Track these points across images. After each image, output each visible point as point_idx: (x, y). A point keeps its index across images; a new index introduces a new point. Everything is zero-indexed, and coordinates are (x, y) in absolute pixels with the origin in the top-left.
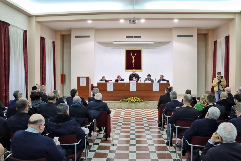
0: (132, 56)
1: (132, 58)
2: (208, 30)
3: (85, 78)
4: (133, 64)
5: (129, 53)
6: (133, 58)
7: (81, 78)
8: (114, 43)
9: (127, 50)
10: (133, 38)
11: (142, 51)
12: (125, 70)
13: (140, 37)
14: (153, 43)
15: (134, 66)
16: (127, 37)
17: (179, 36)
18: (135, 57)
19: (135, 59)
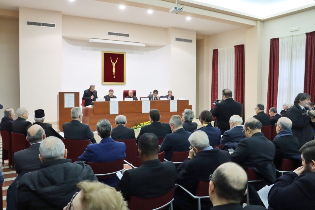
0: (113, 62)
1: (112, 66)
2: (204, 35)
3: (74, 94)
4: (114, 74)
5: (108, 57)
6: (114, 65)
7: (65, 94)
8: (90, 40)
9: (105, 52)
10: (119, 36)
11: (125, 55)
12: (102, 83)
13: (128, 35)
14: (144, 45)
15: (114, 77)
16: (110, 34)
17: (177, 39)
18: (116, 64)
19: (115, 67)
